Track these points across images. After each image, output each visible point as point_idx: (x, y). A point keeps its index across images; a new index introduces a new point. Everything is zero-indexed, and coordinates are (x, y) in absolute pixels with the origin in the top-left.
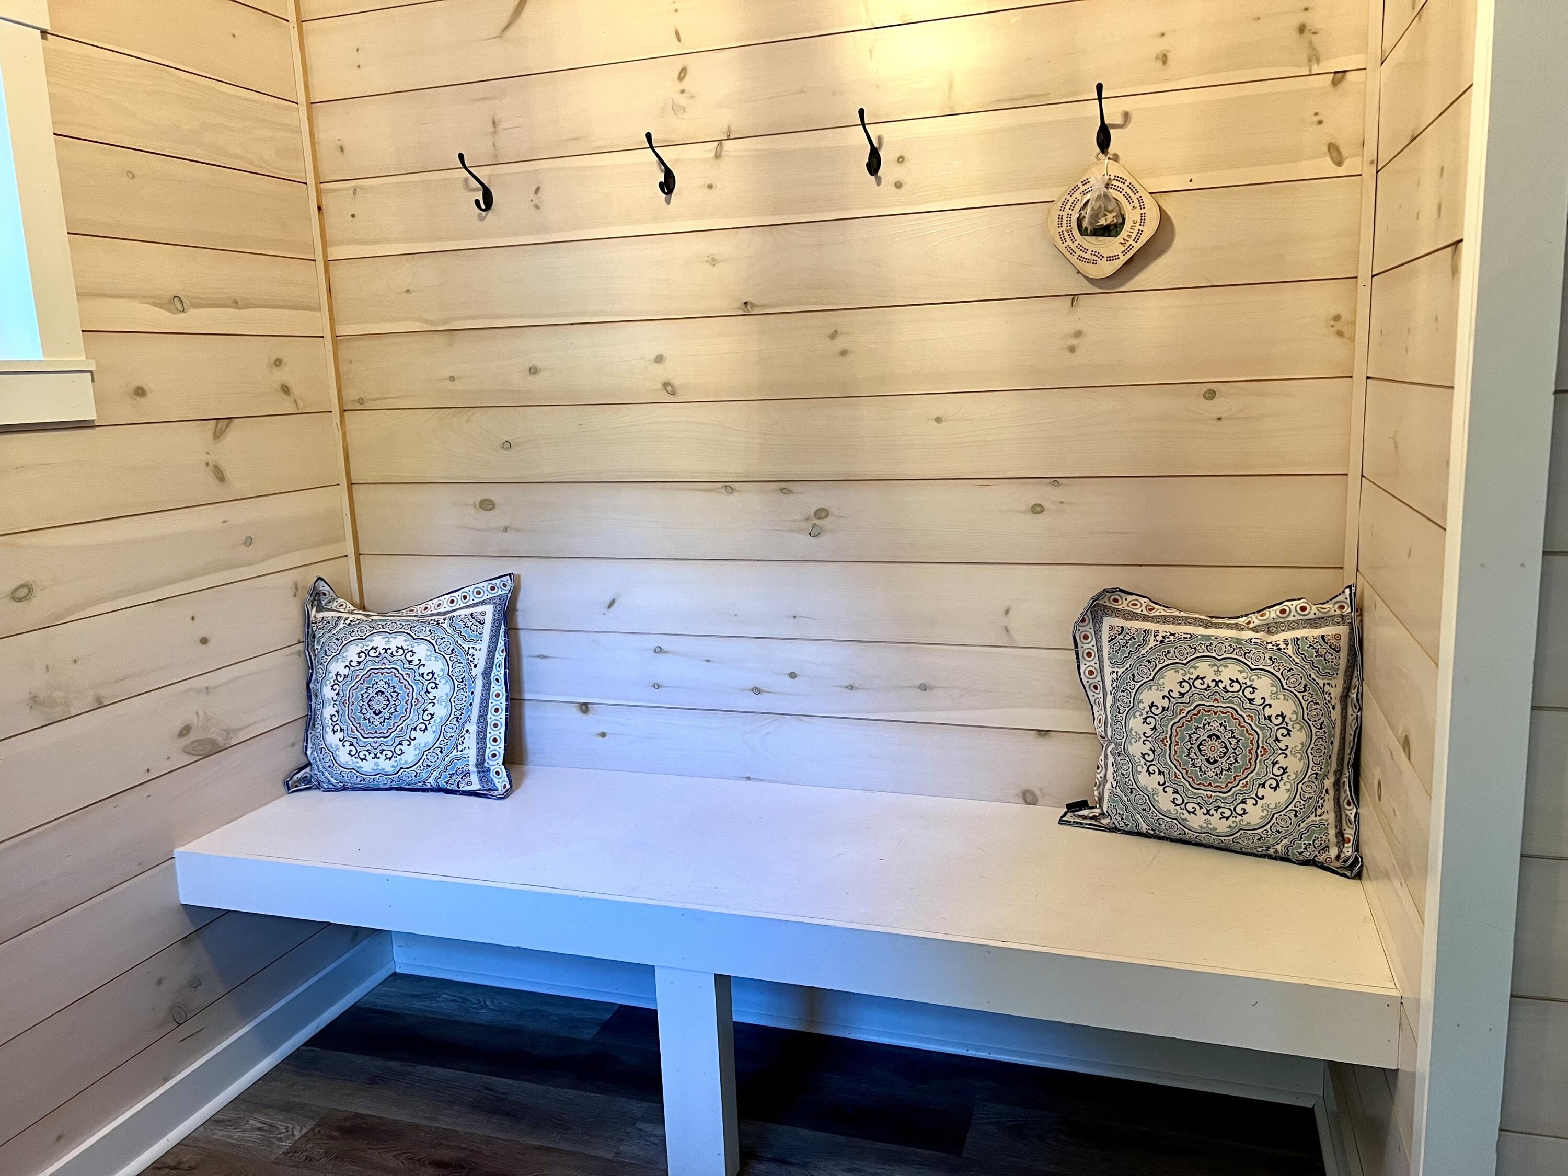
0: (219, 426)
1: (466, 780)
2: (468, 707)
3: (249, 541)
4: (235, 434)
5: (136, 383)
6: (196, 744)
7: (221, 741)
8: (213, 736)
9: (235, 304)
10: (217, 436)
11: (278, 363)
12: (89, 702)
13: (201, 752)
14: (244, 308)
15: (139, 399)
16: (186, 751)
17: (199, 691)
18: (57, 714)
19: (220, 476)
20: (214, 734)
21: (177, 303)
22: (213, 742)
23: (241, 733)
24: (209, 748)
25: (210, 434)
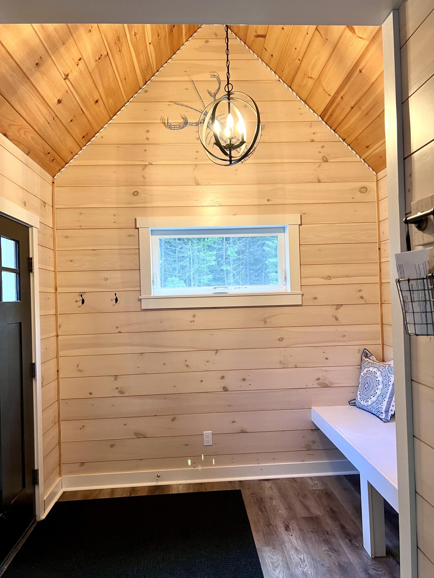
0: (338, 306)
1: (382, 415)
2: (386, 394)
3: (344, 336)
4: (342, 309)
5: (315, 296)
6: (321, 383)
7: (329, 385)
8: (327, 383)
9: (347, 276)
10: (337, 309)
11: (360, 291)
12: (293, 365)
13: (323, 386)
14: (350, 277)
15: (315, 300)
16: (318, 384)
17: (324, 371)
18: (286, 366)
19: (337, 319)
20: (327, 382)
21: (329, 277)
22: (326, 384)
23: (336, 384)
24: (325, 385)
25: (335, 308)
